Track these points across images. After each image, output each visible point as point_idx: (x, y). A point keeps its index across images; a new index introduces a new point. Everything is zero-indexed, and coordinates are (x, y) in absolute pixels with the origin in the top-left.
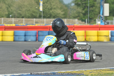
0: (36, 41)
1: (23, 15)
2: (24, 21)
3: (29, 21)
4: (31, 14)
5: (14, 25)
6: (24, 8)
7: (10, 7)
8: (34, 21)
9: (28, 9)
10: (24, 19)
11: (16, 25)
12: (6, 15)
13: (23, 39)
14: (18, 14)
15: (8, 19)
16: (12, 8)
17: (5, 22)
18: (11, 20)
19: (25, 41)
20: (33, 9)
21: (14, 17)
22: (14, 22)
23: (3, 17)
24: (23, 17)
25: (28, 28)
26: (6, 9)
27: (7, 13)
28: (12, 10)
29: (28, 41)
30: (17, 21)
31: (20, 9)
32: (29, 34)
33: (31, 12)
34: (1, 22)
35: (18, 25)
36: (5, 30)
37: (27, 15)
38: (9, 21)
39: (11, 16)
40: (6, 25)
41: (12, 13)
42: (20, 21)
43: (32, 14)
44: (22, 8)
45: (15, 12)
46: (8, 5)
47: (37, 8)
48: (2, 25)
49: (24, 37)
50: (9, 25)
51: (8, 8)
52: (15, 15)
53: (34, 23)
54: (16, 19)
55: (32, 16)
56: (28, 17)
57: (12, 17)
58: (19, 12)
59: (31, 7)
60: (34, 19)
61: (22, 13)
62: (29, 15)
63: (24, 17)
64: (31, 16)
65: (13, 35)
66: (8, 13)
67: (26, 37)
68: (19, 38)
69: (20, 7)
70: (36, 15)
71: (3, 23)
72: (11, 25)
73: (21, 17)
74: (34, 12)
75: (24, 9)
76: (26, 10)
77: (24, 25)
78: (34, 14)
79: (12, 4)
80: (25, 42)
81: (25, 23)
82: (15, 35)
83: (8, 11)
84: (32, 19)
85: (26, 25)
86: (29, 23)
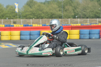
0: (100, 38)
1: (87, 16)
2: (88, 21)
3: (93, 20)
4: (94, 15)
5: (80, 25)
6: (88, 9)
7: (75, 9)
8: (97, 20)
9: (92, 10)
10: (88, 19)
11: (81, 25)
12: (72, 16)
13: (87, 37)
14: (83, 15)
15: (74, 19)
16: (77, 10)
17: (72, 22)
18: (77, 21)
19: (90, 38)
20: (96, 10)
21: (80, 17)
22: (80, 22)
23: (69, 18)
24: (87, 18)
25: (92, 27)
26: (72, 11)
27: (73, 14)
28: (77, 11)
29: (92, 39)
30: (83, 21)
31: (85, 10)
32: (93, 32)
33: (95, 13)
34: (68, 22)
35: (83, 25)
36: (72, 29)
37: (91, 15)
38: (75, 21)
39: (76, 17)
40: (73, 25)
41: (77, 14)
42: (85, 21)
43: (96, 15)
44: (86, 10)
45: (80, 13)
46: (74, 7)
47: (99, 9)
48: (69, 25)
49: (89, 35)
50: (75, 25)
51: (74, 10)
52: (80, 16)
53: (98, 23)
54: (81, 19)
55: (96, 16)
56: (92, 17)
57: (78, 18)
58: (84, 13)
59: (95, 9)
60: (98, 19)
61: (86, 14)
62: (93, 16)
63: (89, 17)
64: (94, 17)
65: (79, 34)
66: (75, 14)
67: (90, 35)
68: (84, 36)
69: (85, 9)
70: (99, 15)
71: (70, 23)
72: (77, 25)
73: (86, 17)
74: (97, 13)
75: (88, 11)
76: (90, 11)
77: (88, 25)
78: (97, 15)
79: (77, 6)
80: (90, 40)
81: (89, 23)
82: (80, 34)
83: (74, 13)
84: (96, 19)
85: (90, 24)
86: (92, 23)
